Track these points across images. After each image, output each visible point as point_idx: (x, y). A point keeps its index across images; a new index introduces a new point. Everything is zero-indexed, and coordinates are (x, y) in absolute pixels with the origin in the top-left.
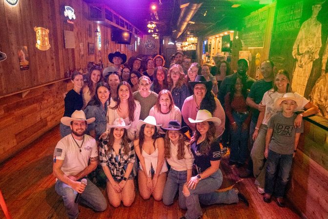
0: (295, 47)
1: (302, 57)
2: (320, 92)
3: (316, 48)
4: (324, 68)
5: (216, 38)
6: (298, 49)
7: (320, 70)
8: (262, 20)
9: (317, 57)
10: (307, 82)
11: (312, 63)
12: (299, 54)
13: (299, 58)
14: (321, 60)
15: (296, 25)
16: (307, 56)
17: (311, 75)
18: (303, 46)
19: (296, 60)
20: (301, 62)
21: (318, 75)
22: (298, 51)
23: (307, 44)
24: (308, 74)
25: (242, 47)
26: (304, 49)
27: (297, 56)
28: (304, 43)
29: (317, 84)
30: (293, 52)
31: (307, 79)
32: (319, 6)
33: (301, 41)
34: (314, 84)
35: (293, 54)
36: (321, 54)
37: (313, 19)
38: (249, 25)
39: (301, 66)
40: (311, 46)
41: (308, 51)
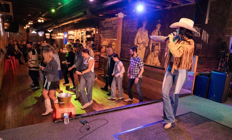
0: (136, 40)
1: (140, 45)
2: (150, 61)
3: (146, 41)
4: (151, 50)
5: (77, 31)
6: (137, 41)
7: (149, 51)
8: (115, 25)
9: (147, 45)
10: (143, 57)
11: (145, 48)
12: (138, 44)
13: (138, 45)
14: (149, 46)
15: (135, 30)
16: (142, 45)
17: (145, 53)
18: (140, 40)
19: (137, 46)
20: (139, 47)
21: (149, 53)
22: (138, 42)
23: (142, 39)
24: (144, 53)
25: (101, 38)
26: (140, 41)
27: (137, 45)
28: (140, 38)
29: (149, 57)
30: (135, 42)
31: (143, 55)
32: (145, 22)
33: (139, 37)
34: (147, 57)
35: (135, 44)
36: (149, 44)
37: (143, 28)
38: (105, 26)
39: (140, 49)
40: (144, 40)
41: (143, 43)
